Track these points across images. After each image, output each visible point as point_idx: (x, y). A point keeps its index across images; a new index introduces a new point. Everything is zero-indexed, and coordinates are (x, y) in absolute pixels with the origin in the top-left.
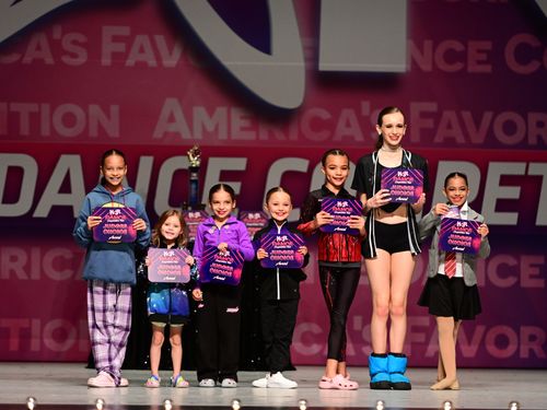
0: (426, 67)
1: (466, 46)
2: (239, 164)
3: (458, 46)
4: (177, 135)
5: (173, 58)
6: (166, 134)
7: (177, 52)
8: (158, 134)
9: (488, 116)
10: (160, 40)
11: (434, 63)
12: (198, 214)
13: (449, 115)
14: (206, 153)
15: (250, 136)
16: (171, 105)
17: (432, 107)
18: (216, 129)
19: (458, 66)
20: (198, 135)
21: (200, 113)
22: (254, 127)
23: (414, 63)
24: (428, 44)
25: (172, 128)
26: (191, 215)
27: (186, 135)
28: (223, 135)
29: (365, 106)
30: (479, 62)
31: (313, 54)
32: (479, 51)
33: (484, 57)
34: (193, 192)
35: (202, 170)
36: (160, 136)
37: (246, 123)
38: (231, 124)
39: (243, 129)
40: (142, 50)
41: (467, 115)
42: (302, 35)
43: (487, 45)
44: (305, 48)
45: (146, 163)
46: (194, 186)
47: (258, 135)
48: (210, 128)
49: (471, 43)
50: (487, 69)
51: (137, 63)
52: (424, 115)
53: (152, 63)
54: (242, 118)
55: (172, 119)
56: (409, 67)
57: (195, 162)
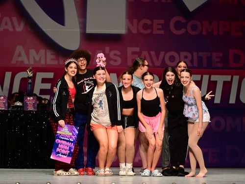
0: (135, 31)
1: (152, 22)
2: (50, 75)
3: (149, 22)
4: (22, 62)
5: (20, 28)
6: (17, 62)
7: (22, 25)
8: (14, 62)
9: (162, 53)
10: (15, 19)
11: (138, 30)
12: (32, 98)
13: (145, 53)
14: (35, 70)
15: (55, 63)
16: (20, 49)
17: (137, 49)
18: (40, 59)
19: (149, 31)
20: (32, 62)
21: (32, 52)
22: (57, 59)
23: (129, 30)
24: (135, 21)
25: (20, 59)
26: (28, 98)
27: (26, 62)
28: (43, 62)
29: (107, 49)
30: (158, 29)
31: (83, 25)
32: (158, 24)
33: (160, 27)
34: (30, 88)
35: (33, 78)
36: (15, 63)
37: (53, 57)
38: (47, 57)
39: (52, 59)
40: (6, 24)
41: (153, 53)
42: (78, 17)
43: (162, 22)
44: (80, 23)
45: (8, 75)
46: (30, 85)
47: (59, 62)
48: (37, 59)
49: (154, 21)
50: (162, 32)
51: (4, 30)
52: (133, 53)
53: (11, 30)
54: (51, 54)
55: (20, 55)
56: (127, 31)
57: (31, 74)
